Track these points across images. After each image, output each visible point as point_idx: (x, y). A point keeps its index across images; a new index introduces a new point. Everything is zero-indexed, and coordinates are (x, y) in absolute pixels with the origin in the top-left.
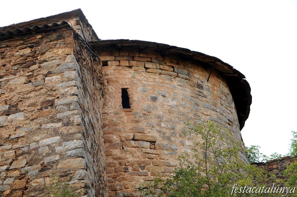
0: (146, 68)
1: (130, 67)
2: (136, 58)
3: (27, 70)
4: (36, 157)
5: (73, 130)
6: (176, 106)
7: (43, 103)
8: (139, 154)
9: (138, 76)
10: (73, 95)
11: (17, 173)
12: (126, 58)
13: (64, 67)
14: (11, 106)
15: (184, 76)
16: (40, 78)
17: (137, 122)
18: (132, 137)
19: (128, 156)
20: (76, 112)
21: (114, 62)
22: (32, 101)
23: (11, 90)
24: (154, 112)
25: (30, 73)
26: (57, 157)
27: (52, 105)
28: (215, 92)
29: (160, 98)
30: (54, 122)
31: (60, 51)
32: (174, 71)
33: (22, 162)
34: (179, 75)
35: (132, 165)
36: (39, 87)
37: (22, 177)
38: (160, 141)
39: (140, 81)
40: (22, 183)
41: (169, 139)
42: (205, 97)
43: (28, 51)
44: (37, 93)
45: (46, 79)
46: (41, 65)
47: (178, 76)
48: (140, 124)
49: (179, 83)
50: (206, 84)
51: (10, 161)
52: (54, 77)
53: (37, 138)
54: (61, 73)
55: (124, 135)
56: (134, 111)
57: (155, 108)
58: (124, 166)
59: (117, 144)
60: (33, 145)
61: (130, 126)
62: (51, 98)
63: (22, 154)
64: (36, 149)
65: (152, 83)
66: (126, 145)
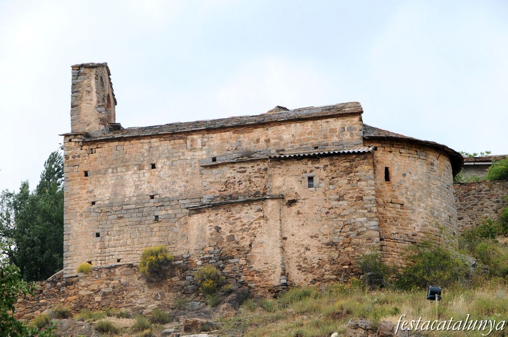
0: (401, 153)
1: (391, 152)
2: (395, 146)
3: (348, 176)
4: (355, 227)
5: (373, 215)
6: (417, 180)
7: (357, 197)
8: (394, 212)
9: (395, 159)
10: (373, 195)
11: (345, 234)
12: (388, 146)
13: (368, 178)
14: (340, 197)
15: (423, 158)
16: (355, 182)
17: (394, 191)
18: (390, 201)
19: (388, 213)
20: (374, 205)
21: (381, 148)
22: (351, 195)
23: (340, 187)
24: (404, 185)
25: (350, 178)
26: (365, 229)
27: (362, 199)
28: (441, 167)
29: (408, 174)
30: (363, 209)
31: (366, 167)
32: (417, 154)
33: (347, 229)
34: (421, 157)
35: (390, 218)
36: (354, 188)
37: (347, 236)
38: (406, 204)
39: (397, 162)
40: (348, 240)
41: (411, 203)
42: (435, 171)
43: (348, 164)
44: (354, 191)
45: (358, 183)
46: (356, 174)
47: (419, 158)
48: (395, 193)
49: (420, 163)
50: (436, 162)
51: (341, 227)
52: (363, 183)
53: (355, 217)
54: (366, 181)
55: (386, 199)
56: (392, 184)
57: (404, 181)
58: (385, 219)
59: (382, 204)
60: (353, 221)
61: (390, 193)
62: (361, 195)
63: (347, 225)
64: (354, 223)
65: (403, 164)
66: (387, 206)
